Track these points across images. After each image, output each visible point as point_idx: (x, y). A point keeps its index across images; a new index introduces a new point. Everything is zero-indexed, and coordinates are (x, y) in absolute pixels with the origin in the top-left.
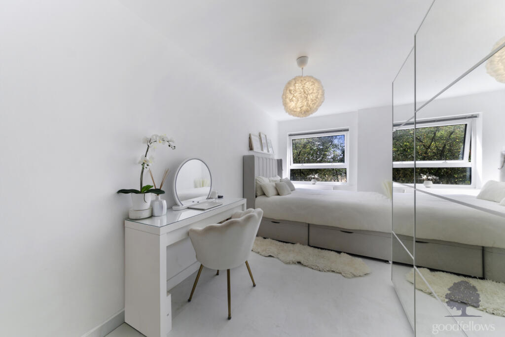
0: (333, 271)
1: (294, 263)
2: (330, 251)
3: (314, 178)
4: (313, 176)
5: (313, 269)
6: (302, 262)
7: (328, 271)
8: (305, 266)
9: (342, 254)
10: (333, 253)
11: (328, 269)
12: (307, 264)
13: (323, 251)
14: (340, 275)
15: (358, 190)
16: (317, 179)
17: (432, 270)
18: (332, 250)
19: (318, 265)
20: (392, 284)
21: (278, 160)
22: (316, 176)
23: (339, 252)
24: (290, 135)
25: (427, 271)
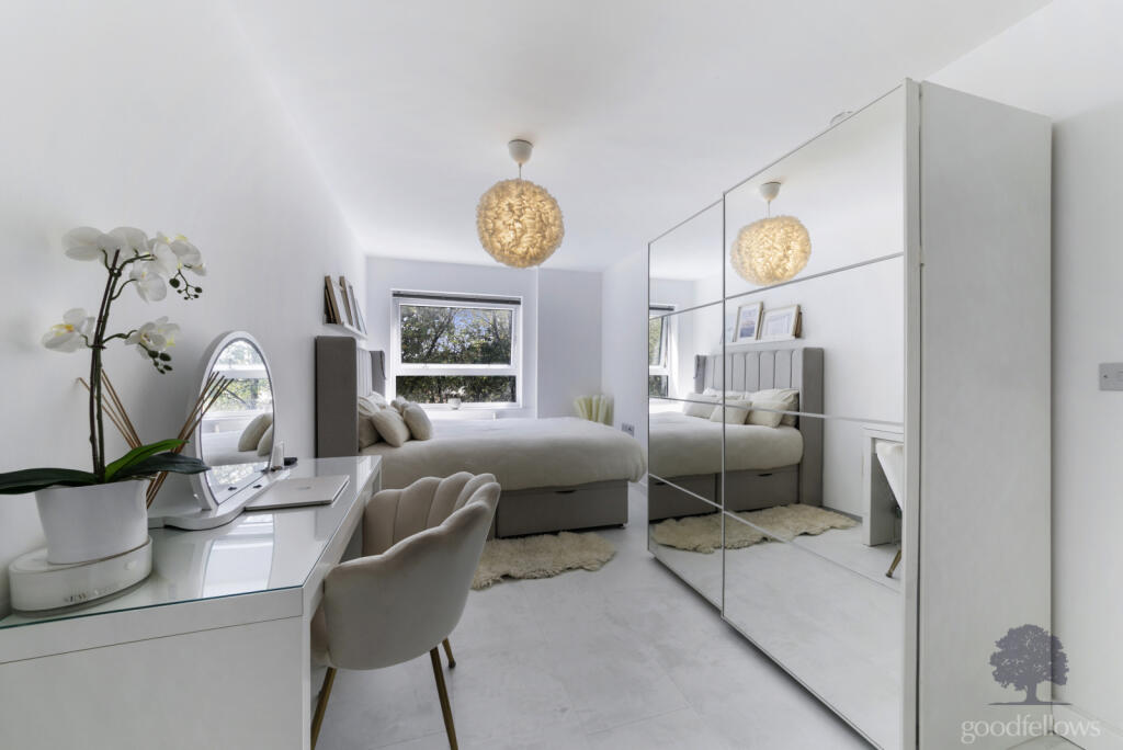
0: (570, 569)
1: (496, 582)
2: (540, 537)
3: (456, 396)
4: (454, 393)
5: (535, 578)
6: (512, 573)
7: (562, 571)
8: (520, 578)
9: (561, 534)
10: (546, 537)
11: (561, 568)
12: (520, 574)
13: (528, 540)
14: (581, 571)
15: (542, 415)
16: (463, 399)
17: (678, 518)
18: (543, 533)
19: (543, 567)
20: (652, 556)
21: (373, 354)
22: (461, 392)
23: (555, 533)
24: (397, 295)
25: (672, 522)
